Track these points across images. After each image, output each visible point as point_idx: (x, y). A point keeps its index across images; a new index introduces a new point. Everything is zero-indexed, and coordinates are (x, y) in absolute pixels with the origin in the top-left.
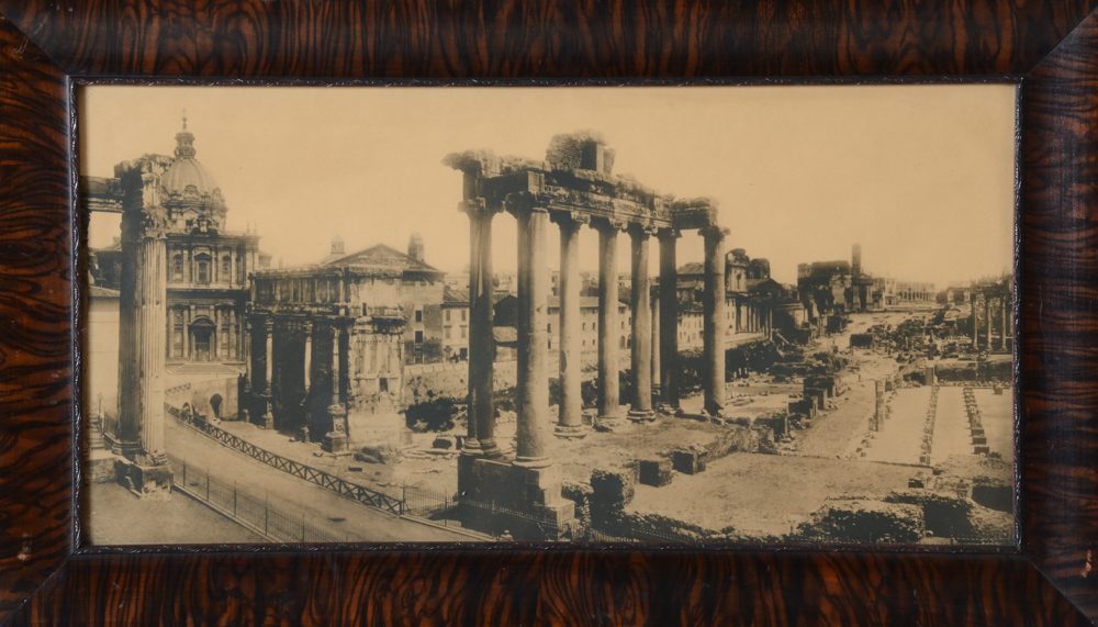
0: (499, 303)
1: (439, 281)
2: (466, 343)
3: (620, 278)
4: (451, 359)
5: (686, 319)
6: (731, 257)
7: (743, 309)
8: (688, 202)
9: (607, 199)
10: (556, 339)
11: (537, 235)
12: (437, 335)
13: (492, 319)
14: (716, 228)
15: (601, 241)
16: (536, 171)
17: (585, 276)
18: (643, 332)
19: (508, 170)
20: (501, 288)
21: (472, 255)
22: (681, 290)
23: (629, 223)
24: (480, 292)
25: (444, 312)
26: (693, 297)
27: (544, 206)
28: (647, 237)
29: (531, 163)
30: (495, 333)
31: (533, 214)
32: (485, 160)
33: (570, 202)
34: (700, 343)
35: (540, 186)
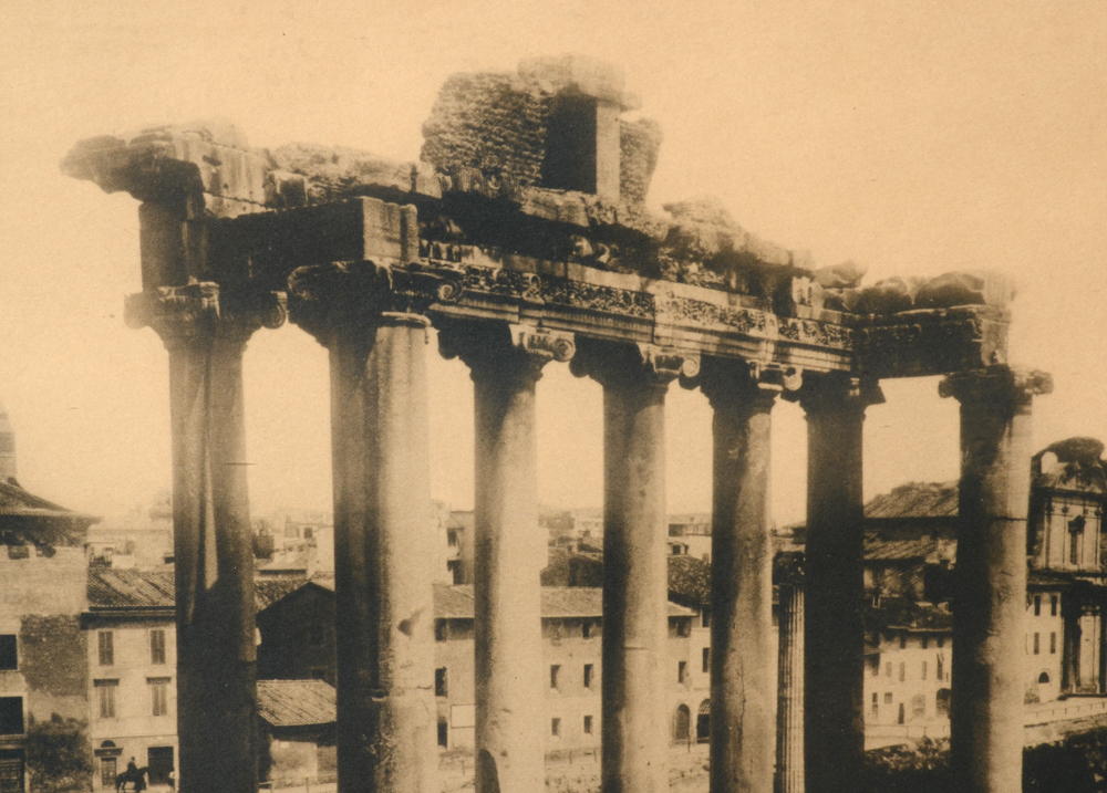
0: (274, 609)
1: (72, 542)
2: (167, 731)
3: (675, 530)
4: (120, 781)
5: (891, 654)
6: (1051, 465)
7: (1089, 626)
8: (910, 290)
9: (633, 282)
10: (463, 717)
11: (398, 400)
12: (71, 708)
13: (252, 656)
14: (1004, 374)
15: (610, 417)
16: (388, 194)
17: (559, 525)
18: (750, 692)
19: (293, 191)
20: (278, 562)
21: (180, 462)
22: (878, 567)
23: (706, 360)
24: (212, 576)
25: (93, 638)
26: (920, 586)
27: (422, 307)
28: (766, 402)
29: (369, 169)
30: (265, 701)
31: (383, 332)
32: (213, 161)
33: (505, 291)
34: (939, 728)
35: (404, 242)
